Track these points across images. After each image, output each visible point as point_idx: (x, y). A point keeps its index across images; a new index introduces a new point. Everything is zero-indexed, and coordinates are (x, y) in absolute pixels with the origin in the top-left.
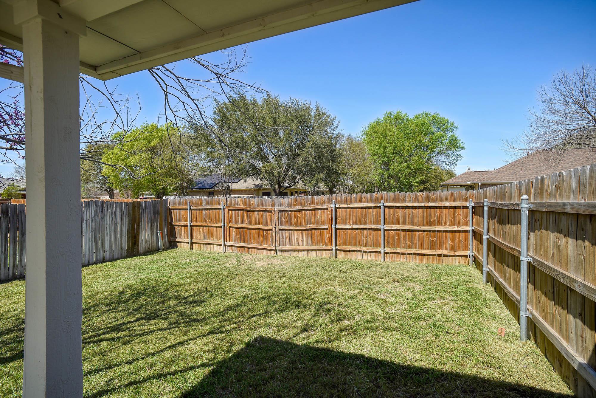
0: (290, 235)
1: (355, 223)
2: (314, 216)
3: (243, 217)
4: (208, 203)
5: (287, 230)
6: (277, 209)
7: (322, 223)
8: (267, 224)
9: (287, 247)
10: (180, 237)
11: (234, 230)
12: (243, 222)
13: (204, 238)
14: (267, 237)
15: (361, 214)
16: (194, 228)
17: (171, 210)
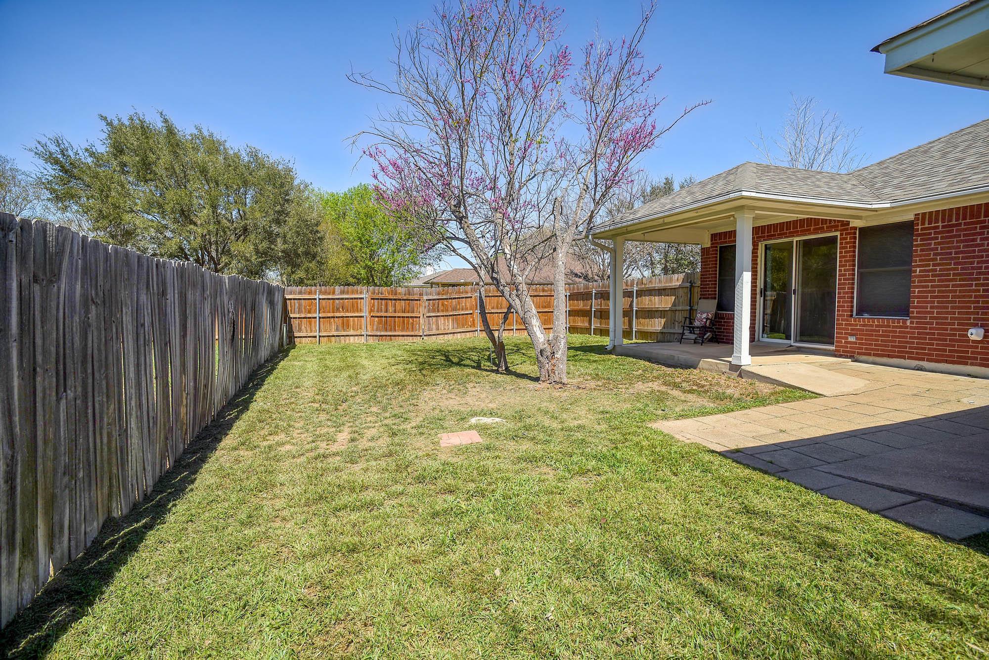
0: (437, 321)
1: (493, 308)
2: (459, 303)
3: (386, 305)
4: (342, 292)
5: (433, 316)
6: (425, 298)
7: (467, 309)
8: (413, 312)
9: (434, 332)
10: (300, 330)
11: (376, 319)
12: (386, 311)
13: (337, 330)
14: (412, 323)
15: (498, 302)
16: (321, 320)
17: (286, 299)
